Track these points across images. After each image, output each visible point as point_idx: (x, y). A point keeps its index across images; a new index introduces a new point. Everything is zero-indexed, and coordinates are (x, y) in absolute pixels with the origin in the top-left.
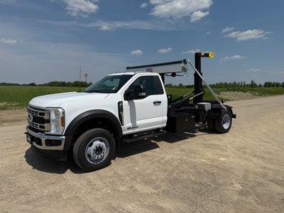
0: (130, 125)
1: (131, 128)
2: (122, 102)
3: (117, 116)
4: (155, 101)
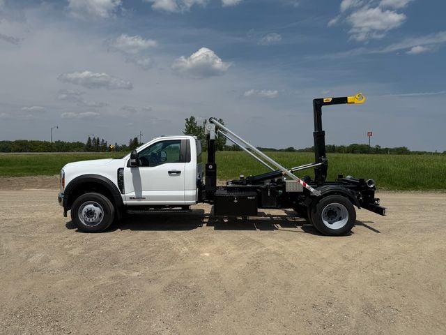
0: (133, 194)
1: (134, 198)
2: (123, 169)
3: (116, 183)
4: (170, 170)
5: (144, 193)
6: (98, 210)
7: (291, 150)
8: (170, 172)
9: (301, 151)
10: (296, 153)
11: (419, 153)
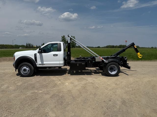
1: (41, 64)
2: (36, 54)
3: (34, 59)
4: (54, 54)
5: (44, 63)
6: (28, 69)
7: (99, 47)
8: (54, 55)
9: (102, 47)
10: (101, 48)
11: (143, 48)
